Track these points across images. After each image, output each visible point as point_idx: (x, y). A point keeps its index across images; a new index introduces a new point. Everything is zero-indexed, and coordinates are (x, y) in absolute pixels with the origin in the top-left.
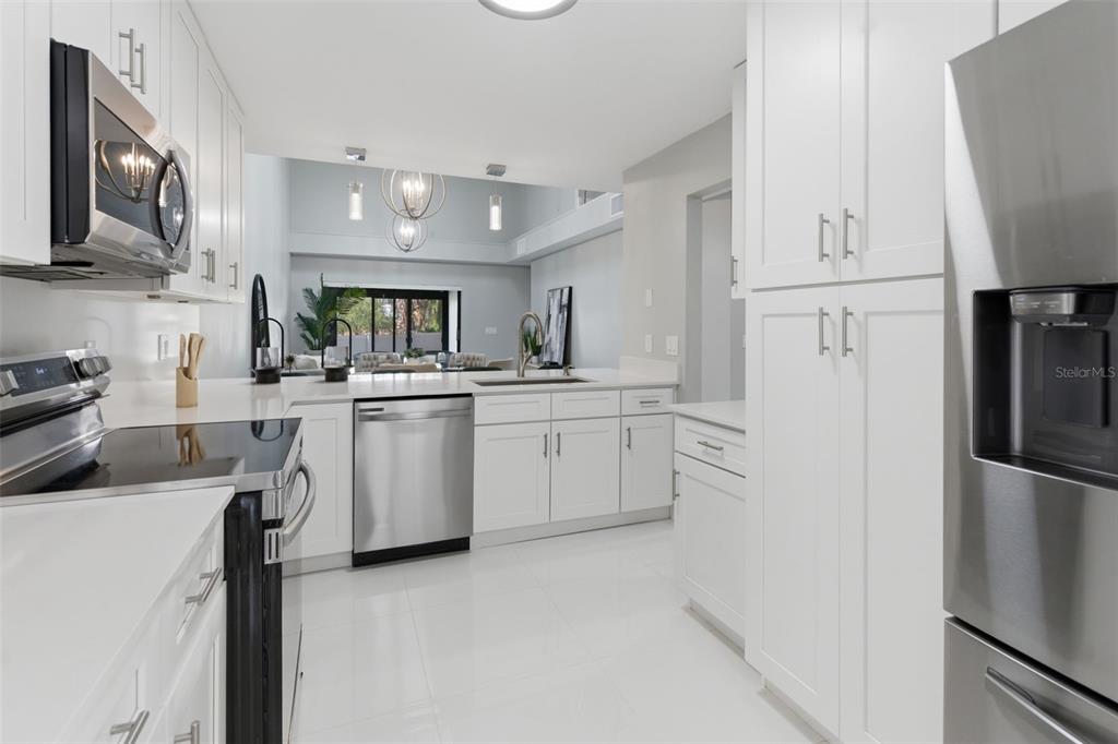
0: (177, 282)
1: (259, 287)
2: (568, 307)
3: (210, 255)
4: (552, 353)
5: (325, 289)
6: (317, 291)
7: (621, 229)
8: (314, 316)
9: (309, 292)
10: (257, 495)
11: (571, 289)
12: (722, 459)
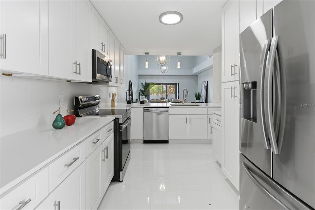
0: (110, 84)
1: (130, 83)
2: (207, 87)
3: (117, 78)
4: (202, 100)
5: (146, 83)
6: (144, 84)
7: (212, 68)
8: (143, 90)
9: (142, 84)
10: (119, 119)
11: (207, 81)
12: (220, 123)
